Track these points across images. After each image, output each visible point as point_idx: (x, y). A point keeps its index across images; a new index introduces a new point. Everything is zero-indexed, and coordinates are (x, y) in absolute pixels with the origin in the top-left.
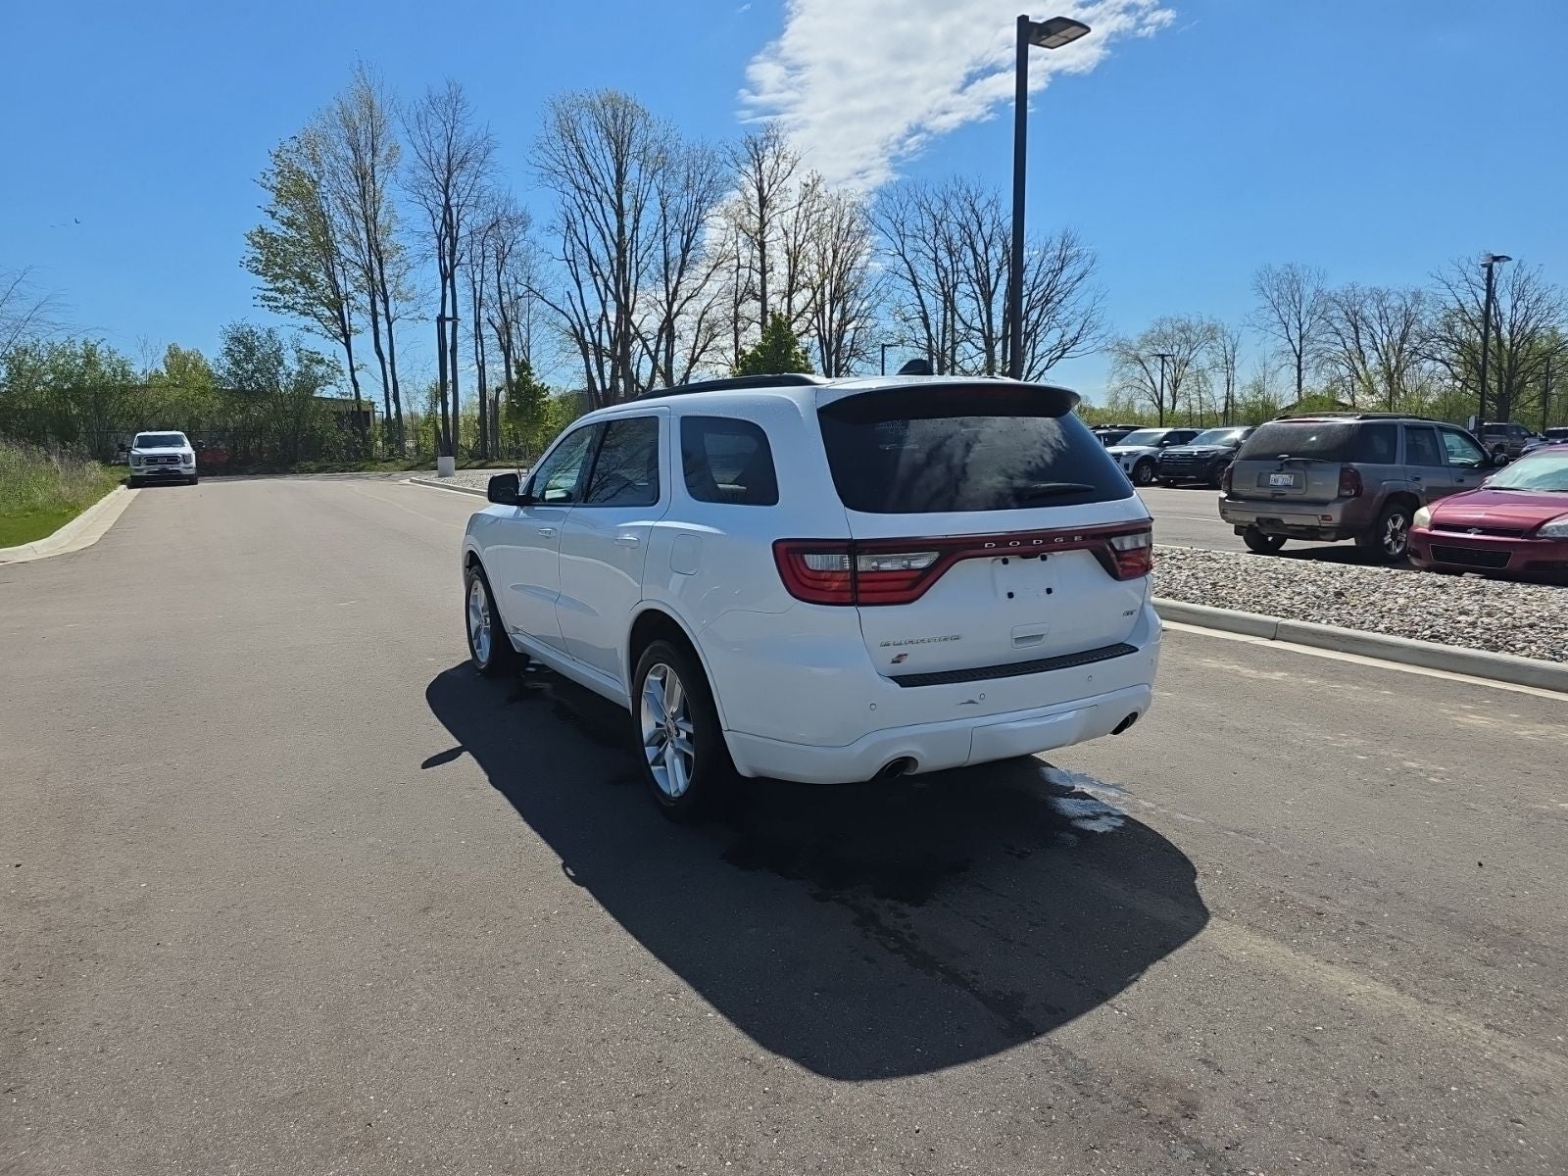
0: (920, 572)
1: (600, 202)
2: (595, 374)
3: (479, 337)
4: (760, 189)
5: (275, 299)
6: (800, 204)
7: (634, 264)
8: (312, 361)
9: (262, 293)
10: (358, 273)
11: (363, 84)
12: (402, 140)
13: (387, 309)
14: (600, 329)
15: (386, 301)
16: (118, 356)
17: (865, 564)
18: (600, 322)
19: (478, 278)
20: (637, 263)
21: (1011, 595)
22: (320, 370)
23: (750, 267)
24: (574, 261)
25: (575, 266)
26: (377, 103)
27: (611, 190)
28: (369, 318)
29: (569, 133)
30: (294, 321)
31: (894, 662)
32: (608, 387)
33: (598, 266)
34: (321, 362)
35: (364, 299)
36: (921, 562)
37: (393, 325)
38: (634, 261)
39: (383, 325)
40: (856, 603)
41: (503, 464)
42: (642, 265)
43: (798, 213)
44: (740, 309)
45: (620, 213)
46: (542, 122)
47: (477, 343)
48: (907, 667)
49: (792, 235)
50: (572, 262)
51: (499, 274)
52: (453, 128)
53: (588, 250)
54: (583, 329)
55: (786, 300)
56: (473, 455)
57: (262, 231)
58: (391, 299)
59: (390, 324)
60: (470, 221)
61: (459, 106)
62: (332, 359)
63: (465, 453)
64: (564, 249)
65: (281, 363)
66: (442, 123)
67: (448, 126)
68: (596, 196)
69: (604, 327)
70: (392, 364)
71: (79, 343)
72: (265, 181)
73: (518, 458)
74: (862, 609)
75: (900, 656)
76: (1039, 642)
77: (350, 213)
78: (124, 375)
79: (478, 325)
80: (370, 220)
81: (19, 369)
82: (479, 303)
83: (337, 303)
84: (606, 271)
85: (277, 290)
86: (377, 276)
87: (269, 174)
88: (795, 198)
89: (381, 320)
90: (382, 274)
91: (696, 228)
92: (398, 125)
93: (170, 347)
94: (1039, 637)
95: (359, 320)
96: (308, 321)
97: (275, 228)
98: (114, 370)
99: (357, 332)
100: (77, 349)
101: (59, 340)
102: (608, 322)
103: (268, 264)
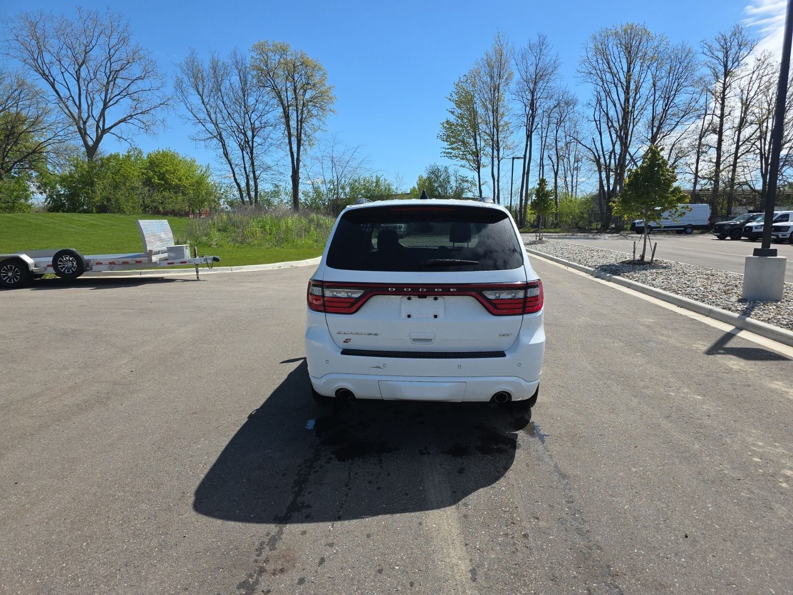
0: (354, 300)
1: (616, 87)
2: (605, 182)
3: (542, 165)
4: (726, 66)
5: (451, 153)
6: (754, 72)
7: (632, 120)
8: (463, 181)
9: (444, 150)
10: (486, 137)
11: (499, 44)
12: (514, 69)
13: (498, 154)
14: (610, 158)
15: (498, 151)
16: (388, 181)
17: (328, 293)
18: (611, 153)
19: (544, 135)
20: (634, 119)
21: (409, 316)
22: (466, 185)
23: (713, 114)
24: (600, 121)
25: (600, 124)
26: (504, 52)
27: (623, 80)
28: (490, 159)
29: (602, 52)
30: (457, 163)
31: (344, 342)
32: (611, 189)
33: (612, 123)
34: (467, 181)
35: (489, 150)
36: (357, 294)
37: (500, 162)
38: (632, 118)
39: (496, 163)
40: (325, 311)
41: (546, 230)
42: (636, 120)
43: (751, 78)
44: (703, 140)
45: (627, 92)
46: (585, 48)
47: (540, 169)
48: (350, 346)
49: (746, 92)
50: (598, 123)
51: (557, 131)
52: (539, 59)
53: (607, 114)
54: (600, 158)
55: (737, 132)
56: (532, 226)
57: (447, 122)
58: (501, 149)
59: (499, 161)
60: (543, 105)
61: (544, 47)
62: (472, 180)
63: (529, 224)
64: (594, 115)
65: (449, 182)
66: (534, 58)
67: (537, 58)
68: (614, 84)
69: (613, 157)
70: (498, 181)
71: (374, 177)
72: (451, 97)
73: (555, 228)
74: (327, 314)
75: (347, 339)
76: (429, 343)
77: (487, 109)
78: (389, 189)
79: (542, 159)
80: (495, 111)
81: (353, 188)
82: (544, 147)
83: (476, 154)
84: (616, 125)
85: (451, 148)
86: (495, 138)
87: (453, 94)
88: (751, 67)
89: (496, 160)
90: (497, 137)
91: (675, 95)
92: (513, 62)
93: (419, 176)
94: (430, 340)
95: (485, 160)
96: (463, 162)
97: (453, 119)
98: (386, 188)
99: (484, 166)
100: (374, 179)
101: (367, 175)
102: (615, 154)
103: (448, 136)
